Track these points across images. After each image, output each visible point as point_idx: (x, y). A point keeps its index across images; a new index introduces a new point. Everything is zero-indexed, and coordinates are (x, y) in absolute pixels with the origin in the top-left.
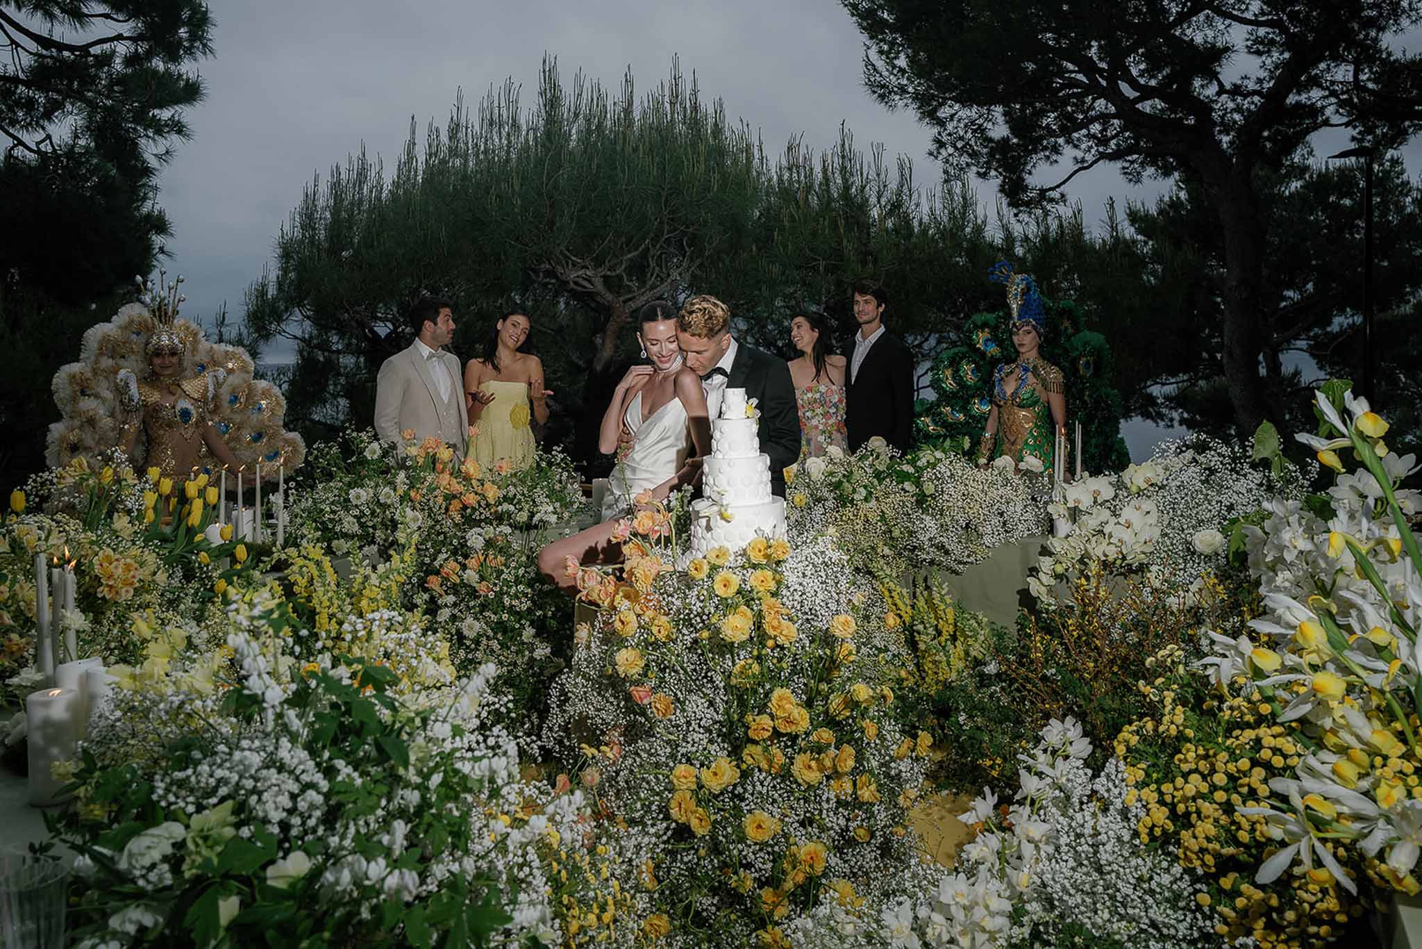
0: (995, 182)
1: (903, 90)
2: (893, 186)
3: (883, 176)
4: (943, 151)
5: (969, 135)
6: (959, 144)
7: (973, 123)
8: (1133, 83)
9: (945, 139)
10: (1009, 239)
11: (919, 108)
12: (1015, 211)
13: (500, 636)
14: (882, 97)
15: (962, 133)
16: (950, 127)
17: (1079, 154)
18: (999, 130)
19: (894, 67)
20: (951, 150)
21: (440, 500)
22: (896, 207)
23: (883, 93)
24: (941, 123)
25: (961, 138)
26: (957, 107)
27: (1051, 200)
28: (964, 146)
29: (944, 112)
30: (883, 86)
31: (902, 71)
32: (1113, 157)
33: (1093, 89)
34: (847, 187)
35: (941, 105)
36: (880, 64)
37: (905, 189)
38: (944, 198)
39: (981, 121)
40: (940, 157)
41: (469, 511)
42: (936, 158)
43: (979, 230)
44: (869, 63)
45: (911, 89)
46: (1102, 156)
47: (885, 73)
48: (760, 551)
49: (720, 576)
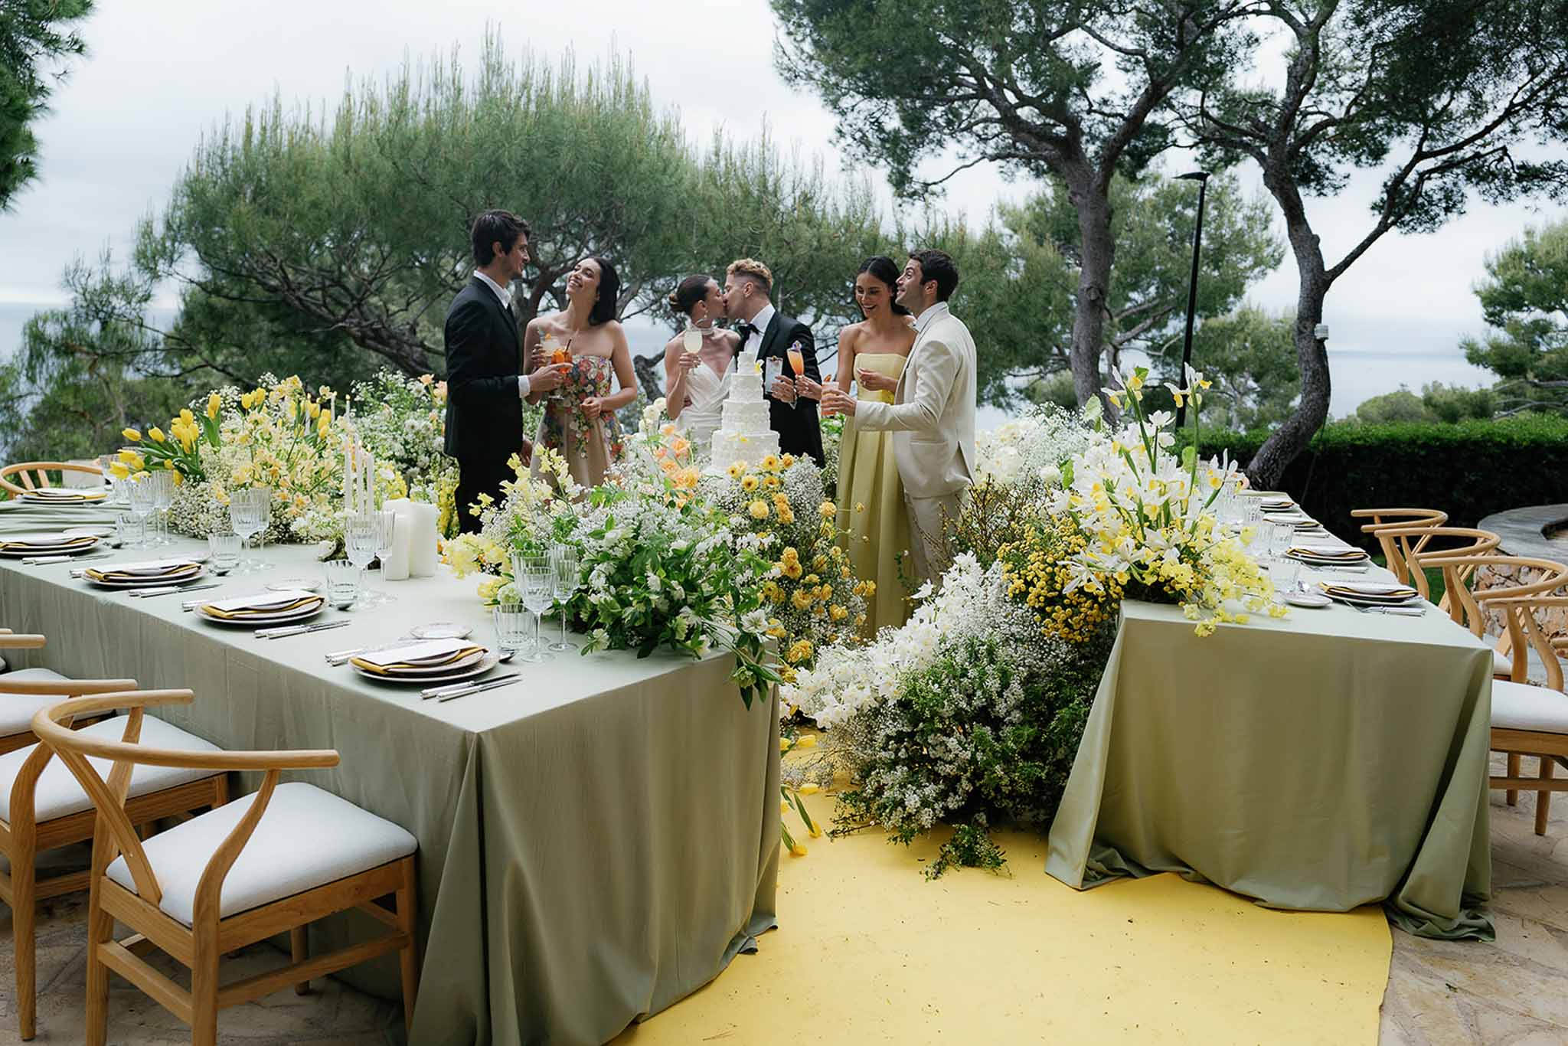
0: (884, 169)
1: (810, 77)
2: (808, 179)
3: (799, 169)
4: (842, 140)
5: (867, 127)
6: (858, 135)
7: (871, 115)
8: (1018, 93)
9: (846, 129)
10: (901, 234)
11: (823, 95)
12: (899, 201)
14: (789, 80)
15: (860, 124)
16: (850, 116)
17: (961, 150)
18: (893, 122)
19: (803, 52)
20: (850, 140)
22: (806, 199)
23: (792, 75)
24: (843, 113)
25: (860, 130)
26: (859, 97)
27: (933, 194)
28: (862, 138)
29: (846, 102)
30: (790, 70)
31: (811, 58)
32: (993, 158)
33: (982, 93)
35: (844, 95)
36: (790, 48)
37: (817, 183)
38: (846, 190)
39: (877, 115)
40: (839, 146)
42: (835, 145)
43: (875, 225)
44: (778, 44)
45: (816, 76)
46: (984, 155)
47: (793, 58)
48: (770, 463)
49: (745, 479)
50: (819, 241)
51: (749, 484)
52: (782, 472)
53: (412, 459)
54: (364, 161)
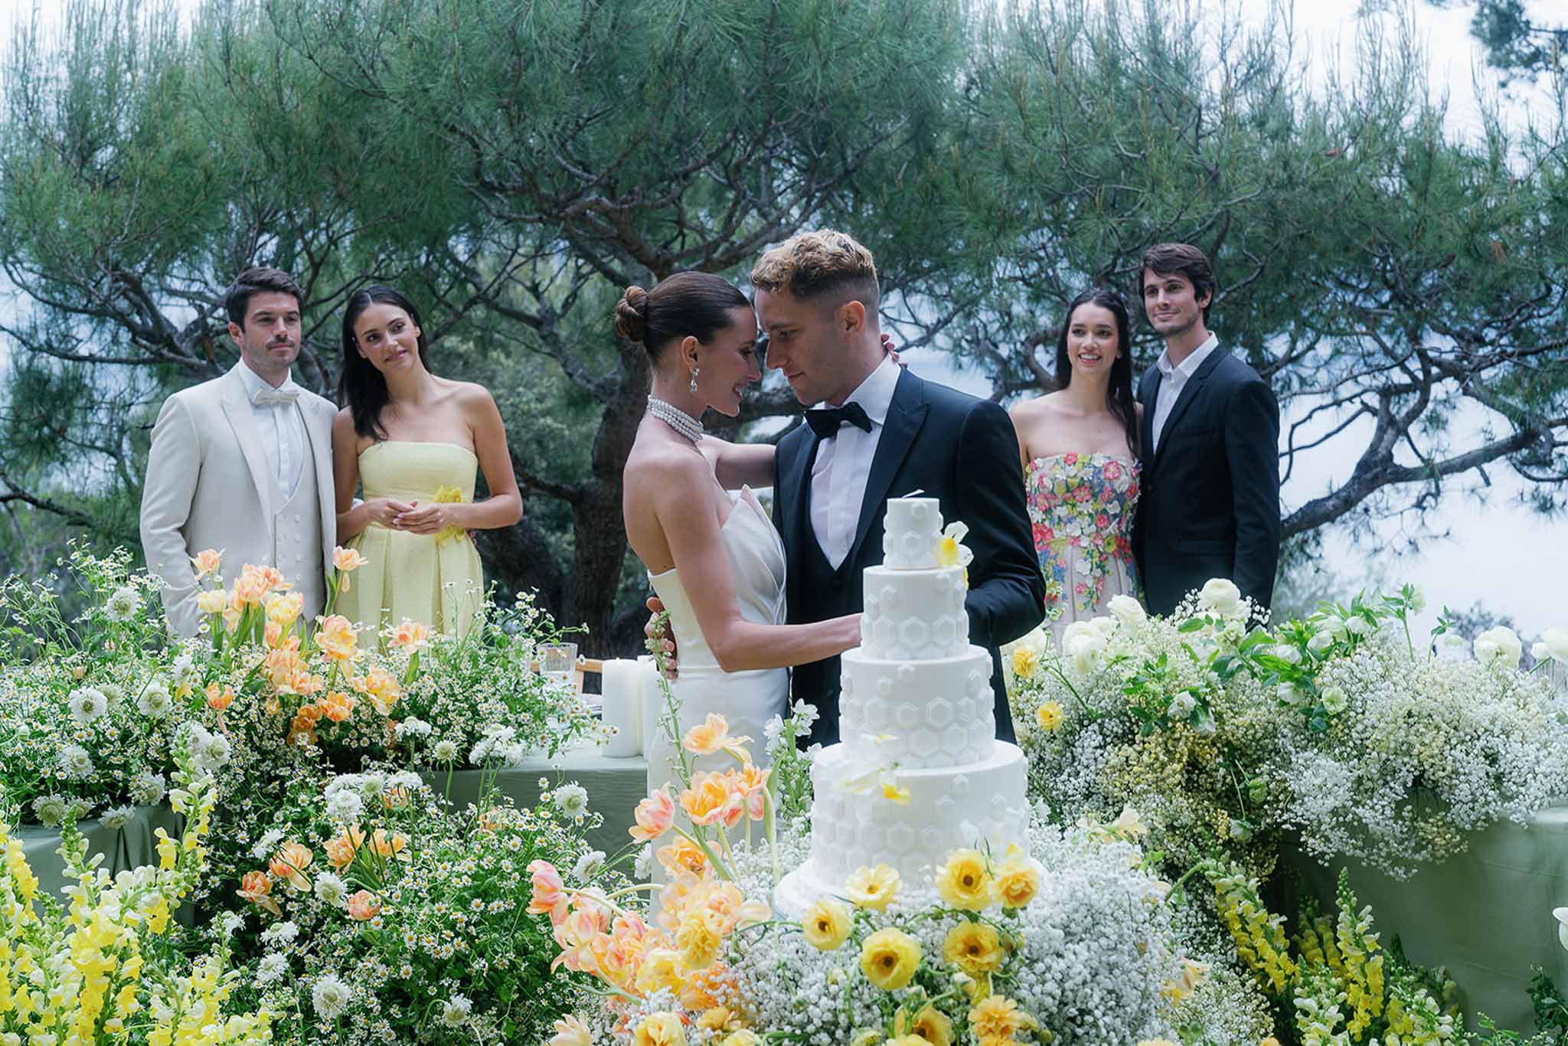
10: (1496, 140)
12: (1502, 75)
13: (394, 1010)
21: (272, 708)
22: (1259, 68)
34: (1154, 29)
37: (1280, 32)
41: (335, 731)
43: (1431, 121)
48: (968, 881)
49: (876, 942)
50: (1286, 165)
51: (888, 961)
52: (1011, 914)
53: (112, 786)
54: (263, 57)
